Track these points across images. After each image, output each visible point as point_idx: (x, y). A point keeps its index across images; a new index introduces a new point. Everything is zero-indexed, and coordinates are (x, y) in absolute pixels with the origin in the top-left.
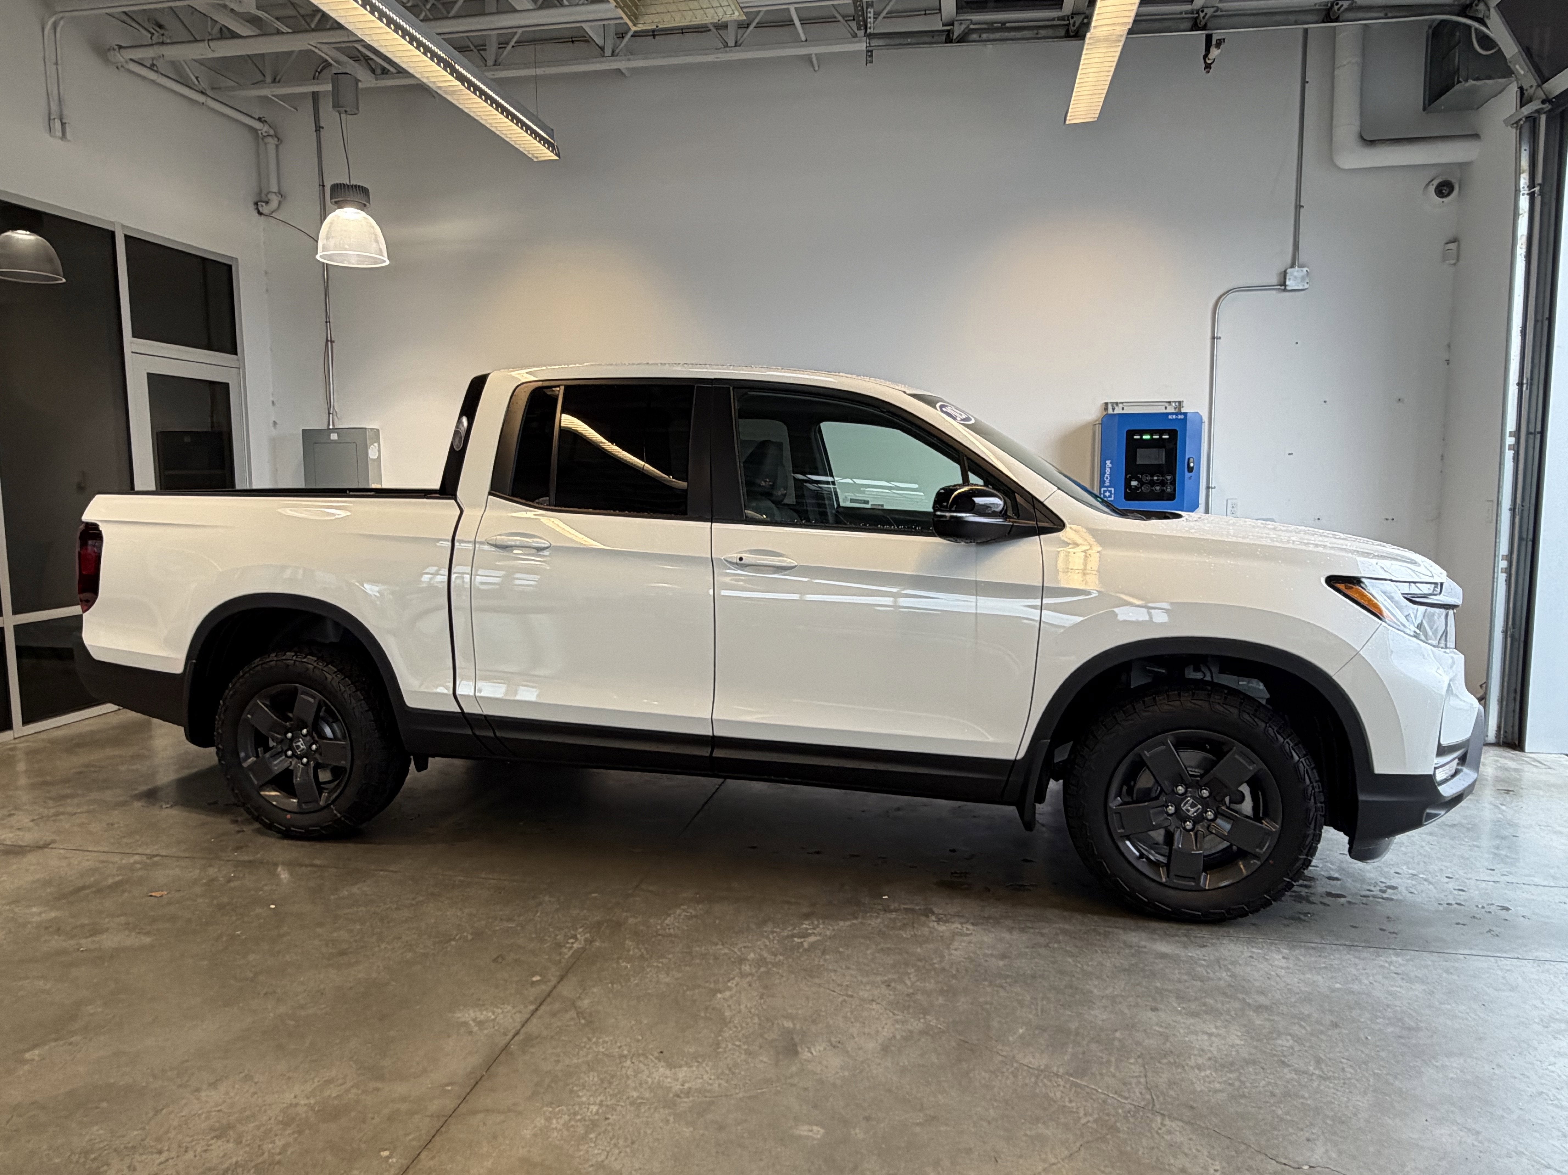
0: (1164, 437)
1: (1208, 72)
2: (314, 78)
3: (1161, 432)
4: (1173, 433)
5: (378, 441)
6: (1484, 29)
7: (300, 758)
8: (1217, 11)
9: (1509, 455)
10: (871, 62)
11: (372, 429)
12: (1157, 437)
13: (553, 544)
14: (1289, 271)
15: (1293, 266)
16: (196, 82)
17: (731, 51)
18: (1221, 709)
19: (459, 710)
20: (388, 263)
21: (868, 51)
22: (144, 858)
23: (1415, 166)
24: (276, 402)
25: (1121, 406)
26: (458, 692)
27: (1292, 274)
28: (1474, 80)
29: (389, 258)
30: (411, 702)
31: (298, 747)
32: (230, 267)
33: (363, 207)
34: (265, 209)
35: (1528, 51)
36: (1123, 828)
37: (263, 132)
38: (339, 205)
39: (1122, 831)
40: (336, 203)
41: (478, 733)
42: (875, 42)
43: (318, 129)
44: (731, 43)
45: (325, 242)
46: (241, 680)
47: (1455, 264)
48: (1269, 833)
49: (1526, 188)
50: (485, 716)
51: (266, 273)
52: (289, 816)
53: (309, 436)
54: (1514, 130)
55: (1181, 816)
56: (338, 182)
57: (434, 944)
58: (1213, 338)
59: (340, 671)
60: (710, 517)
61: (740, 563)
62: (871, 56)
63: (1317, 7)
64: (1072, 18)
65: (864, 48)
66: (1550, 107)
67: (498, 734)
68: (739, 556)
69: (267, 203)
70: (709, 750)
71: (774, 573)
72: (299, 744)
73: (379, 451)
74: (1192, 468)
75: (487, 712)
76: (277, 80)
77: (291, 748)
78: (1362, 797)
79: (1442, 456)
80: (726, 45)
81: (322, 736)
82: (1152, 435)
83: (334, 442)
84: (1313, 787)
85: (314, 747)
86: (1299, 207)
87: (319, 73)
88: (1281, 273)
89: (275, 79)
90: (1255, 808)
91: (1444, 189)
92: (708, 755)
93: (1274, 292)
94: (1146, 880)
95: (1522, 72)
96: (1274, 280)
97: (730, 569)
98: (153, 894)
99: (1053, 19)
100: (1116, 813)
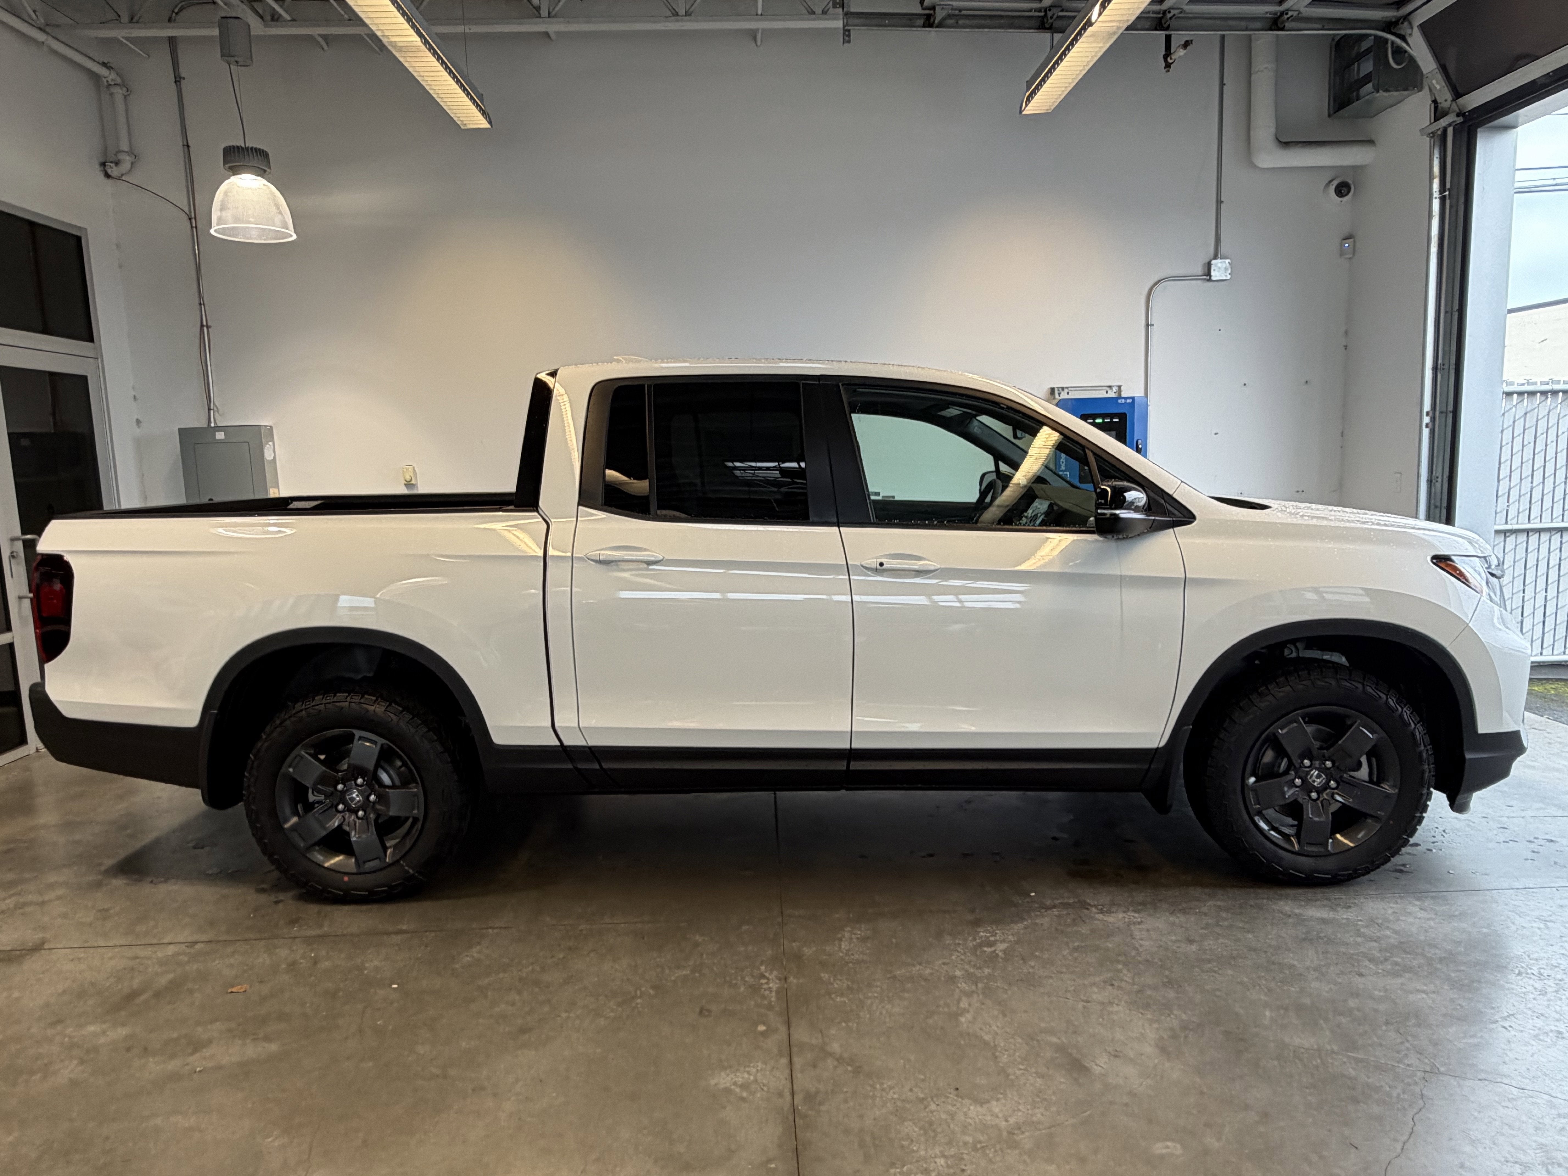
0: (1114, 420)
1: (1168, 71)
2: (170, 20)
3: (1112, 416)
4: (1123, 417)
5: (272, 440)
6: (1404, 45)
7: (356, 812)
8: (1181, 13)
9: (1426, 432)
10: (849, 42)
11: (266, 426)
12: (1108, 420)
13: (666, 557)
14: (1213, 262)
15: (1215, 258)
16: (34, 17)
17: (682, 20)
18: (1348, 685)
19: (558, 743)
20: (294, 237)
21: (845, 30)
22: (183, 947)
23: (1316, 167)
24: (137, 397)
25: (1066, 390)
26: (557, 724)
27: (1216, 265)
28: (1384, 91)
29: (295, 232)
30: (499, 738)
31: (353, 799)
32: (78, 239)
33: (262, 173)
34: (114, 171)
35: (1443, 68)
36: (1259, 804)
37: (109, 79)
38: (235, 170)
39: (1258, 806)
40: (230, 168)
41: (579, 766)
42: (851, 21)
43: (178, 80)
44: (682, 12)
45: (219, 214)
46: (279, 730)
47: (1350, 258)
48: (1388, 796)
49: (1438, 193)
50: (590, 748)
51: (118, 246)
52: (346, 879)
53: (185, 434)
54: (1428, 139)
55: (1307, 787)
56: (231, 144)
57: (619, 1005)
58: (1147, 325)
59: (406, 709)
60: (835, 520)
61: (880, 569)
62: (849, 36)
63: (1268, 15)
64: (1050, 10)
65: (841, 26)
66: (1462, 120)
67: (605, 765)
68: (879, 561)
69: (117, 163)
70: (845, 763)
71: (915, 577)
72: (354, 795)
73: (274, 452)
74: (1141, 449)
75: (594, 742)
76: (134, 20)
77: (342, 800)
78: (1468, 756)
79: (1342, 433)
80: (676, 14)
81: (381, 784)
82: (1103, 419)
83: (220, 442)
84: (1427, 750)
85: (372, 797)
86: (1219, 202)
87: (177, 14)
88: (1205, 264)
89: (132, 19)
90: (1371, 774)
91: (1342, 189)
92: (845, 768)
93: (1199, 282)
94: (1281, 852)
95: (1438, 87)
96: (1199, 270)
97: (870, 576)
98: (234, 990)
99: (1031, 10)
100: (1252, 790)
